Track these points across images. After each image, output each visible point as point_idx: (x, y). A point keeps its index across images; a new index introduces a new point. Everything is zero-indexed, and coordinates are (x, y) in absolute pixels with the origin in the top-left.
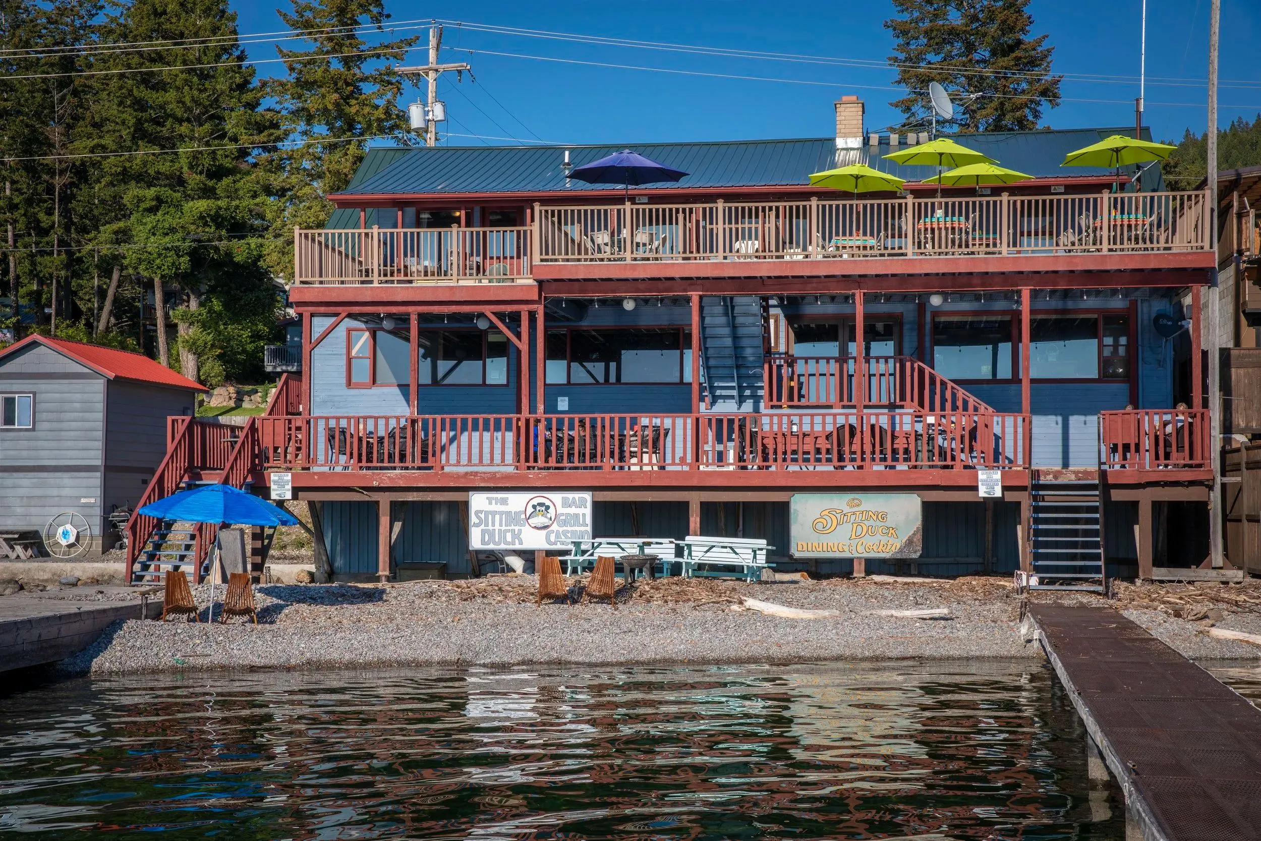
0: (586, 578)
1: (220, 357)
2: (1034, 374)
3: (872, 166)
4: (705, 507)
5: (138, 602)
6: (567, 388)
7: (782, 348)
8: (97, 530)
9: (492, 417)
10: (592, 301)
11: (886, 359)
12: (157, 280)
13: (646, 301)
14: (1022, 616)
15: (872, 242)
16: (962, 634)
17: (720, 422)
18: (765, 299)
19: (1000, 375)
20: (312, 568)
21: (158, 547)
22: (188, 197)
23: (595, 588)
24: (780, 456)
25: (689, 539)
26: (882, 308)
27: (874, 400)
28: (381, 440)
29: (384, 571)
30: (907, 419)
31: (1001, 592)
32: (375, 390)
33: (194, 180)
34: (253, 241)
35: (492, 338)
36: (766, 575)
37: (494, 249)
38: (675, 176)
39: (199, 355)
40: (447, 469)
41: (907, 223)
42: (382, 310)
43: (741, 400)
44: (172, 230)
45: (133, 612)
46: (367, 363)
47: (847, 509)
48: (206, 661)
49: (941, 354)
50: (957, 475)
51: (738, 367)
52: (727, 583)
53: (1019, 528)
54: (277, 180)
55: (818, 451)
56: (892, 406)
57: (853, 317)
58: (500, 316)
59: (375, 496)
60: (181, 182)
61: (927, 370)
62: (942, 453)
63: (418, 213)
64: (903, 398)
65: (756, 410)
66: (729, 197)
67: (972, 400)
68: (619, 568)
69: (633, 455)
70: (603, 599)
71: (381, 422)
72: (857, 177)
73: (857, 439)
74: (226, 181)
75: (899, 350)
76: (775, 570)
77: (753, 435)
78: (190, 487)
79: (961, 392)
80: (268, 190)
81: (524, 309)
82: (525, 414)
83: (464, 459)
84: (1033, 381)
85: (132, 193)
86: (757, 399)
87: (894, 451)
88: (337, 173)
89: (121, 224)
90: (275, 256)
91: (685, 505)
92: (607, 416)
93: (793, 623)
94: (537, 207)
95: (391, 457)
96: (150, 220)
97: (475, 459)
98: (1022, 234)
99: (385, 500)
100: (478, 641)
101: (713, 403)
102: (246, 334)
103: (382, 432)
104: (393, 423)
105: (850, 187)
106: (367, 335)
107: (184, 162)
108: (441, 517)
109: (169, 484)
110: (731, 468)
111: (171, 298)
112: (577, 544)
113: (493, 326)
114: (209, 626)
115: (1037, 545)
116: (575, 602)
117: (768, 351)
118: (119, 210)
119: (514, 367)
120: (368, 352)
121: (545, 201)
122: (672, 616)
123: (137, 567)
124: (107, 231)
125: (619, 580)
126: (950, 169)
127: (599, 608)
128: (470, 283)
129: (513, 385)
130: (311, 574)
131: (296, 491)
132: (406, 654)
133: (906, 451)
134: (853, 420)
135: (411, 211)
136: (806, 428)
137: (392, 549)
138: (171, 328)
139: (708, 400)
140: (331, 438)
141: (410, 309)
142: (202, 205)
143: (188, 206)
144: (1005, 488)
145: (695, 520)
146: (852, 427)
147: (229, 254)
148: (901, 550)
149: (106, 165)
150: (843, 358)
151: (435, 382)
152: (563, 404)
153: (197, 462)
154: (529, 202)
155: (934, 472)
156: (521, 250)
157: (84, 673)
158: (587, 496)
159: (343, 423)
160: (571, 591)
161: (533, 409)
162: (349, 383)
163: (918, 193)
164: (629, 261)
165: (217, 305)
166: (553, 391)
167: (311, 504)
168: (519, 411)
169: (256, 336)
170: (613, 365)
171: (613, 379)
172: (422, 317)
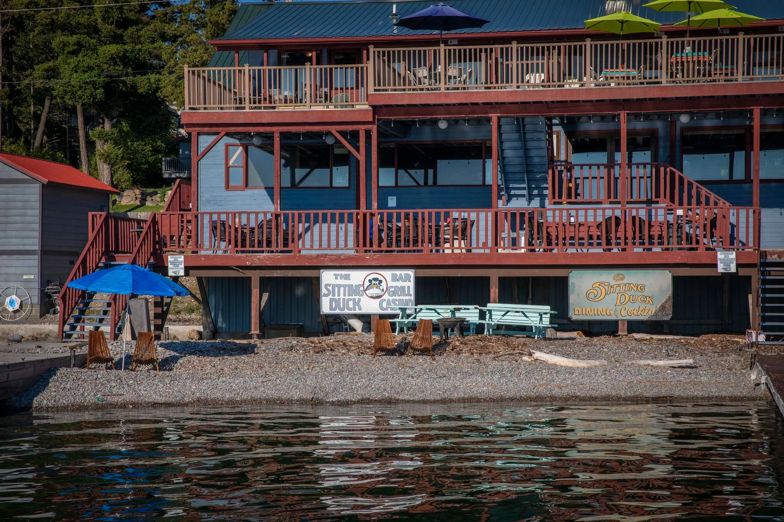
0: (410, 336)
1: (128, 167)
2: (763, 175)
3: (634, 13)
4: (502, 280)
5: (68, 354)
6: (395, 189)
7: (563, 157)
8: (36, 300)
9: (337, 212)
10: (414, 122)
11: (645, 165)
12: (79, 107)
13: (457, 121)
14: (752, 366)
15: (634, 73)
16: (704, 379)
17: (514, 215)
18: (550, 119)
19: (735, 178)
20: (201, 328)
21: (82, 312)
22: (102, 43)
23: (417, 344)
24: (561, 241)
25: (490, 306)
26: (640, 125)
27: (635, 198)
28: (252, 230)
29: (255, 331)
30: (661, 212)
31: (735, 346)
32: (248, 192)
33: (106, 29)
34: (153, 77)
35: (337, 151)
36: (550, 333)
37: (338, 82)
38: (479, 23)
39: (112, 165)
40: (303, 252)
41: (662, 58)
42: (252, 130)
43: (531, 198)
44: (90, 68)
45: (64, 362)
46: (241, 171)
47: (613, 282)
48: (120, 399)
49: (688, 161)
50: (701, 256)
51: (528, 172)
52: (520, 339)
53: (750, 297)
54: (171, 29)
55: (591, 237)
56: (649, 202)
57: (618, 132)
58: (344, 134)
59: (248, 273)
60: (96, 30)
61: (677, 173)
62: (689, 239)
63: (279, 54)
64: (658, 195)
65: (542, 205)
66: (521, 39)
67: (713, 197)
68: (435, 327)
69: (446, 241)
70: (424, 352)
71: (253, 216)
72: (622, 22)
73: (621, 228)
74: (131, 30)
75: (655, 158)
76: (557, 330)
77: (540, 225)
78: (107, 266)
79: (704, 191)
80: (163, 37)
81: (362, 128)
82: (363, 209)
83: (316, 245)
84: (762, 181)
85: (58, 39)
86: (543, 197)
87: (651, 237)
88: (216, 24)
89: (51, 64)
90: (169, 88)
91: (486, 280)
92: (426, 211)
93: (570, 371)
94: (372, 49)
95: (260, 243)
96: (73, 60)
97: (325, 245)
98: (754, 65)
99: (255, 276)
100: (326, 383)
101: (509, 200)
102: (148, 148)
103: (253, 224)
104: (261, 217)
105: (618, 31)
106: (240, 149)
107: (98, 15)
108: (300, 291)
109: (91, 264)
110: (523, 251)
111: (90, 121)
112: (403, 310)
113: (338, 142)
114: (122, 372)
115: (764, 309)
116: (402, 354)
117: (551, 159)
118: (51, 54)
119: (354, 174)
120: (242, 163)
121: (377, 44)
122: (476, 365)
123: (67, 328)
124: (40, 69)
125: (436, 337)
126: (697, 14)
127: (421, 359)
128: (320, 108)
129: (353, 187)
130: (200, 333)
131: (187, 270)
132: (272, 393)
133: (660, 237)
134: (618, 213)
135: (274, 53)
136: (581, 219)
137: (261, 314)
138: (91, 145)
139: (505, 198)
140: (214, 228)
141: (274, 129)
142: (113, 49)
143: (102, 49)
144: (738, 266)
145: (494, 291)
146: (617, 218)
147: (134, 87)
148: (656, 314)
149: (38, 17)
150: (610, 165)
151: (294, 185)
152: (392, 202)
153: (112, 247)
154: (365, 45)
155: (683, 253)
156: (359, 83)
157: (28, 407)
158: (411, 273)
159: (223, 217)
160: (399, 346)
161: (369, 206)
162: (227, 187)
163: (671, 34)
164: (443, 90)
165: (125, 126)
166: (384, 192)
167: (199, 280)
168: (358, 207)
169: (156, 151)
170: (431, 172)
171: (430, 182)
172: (283, 135)
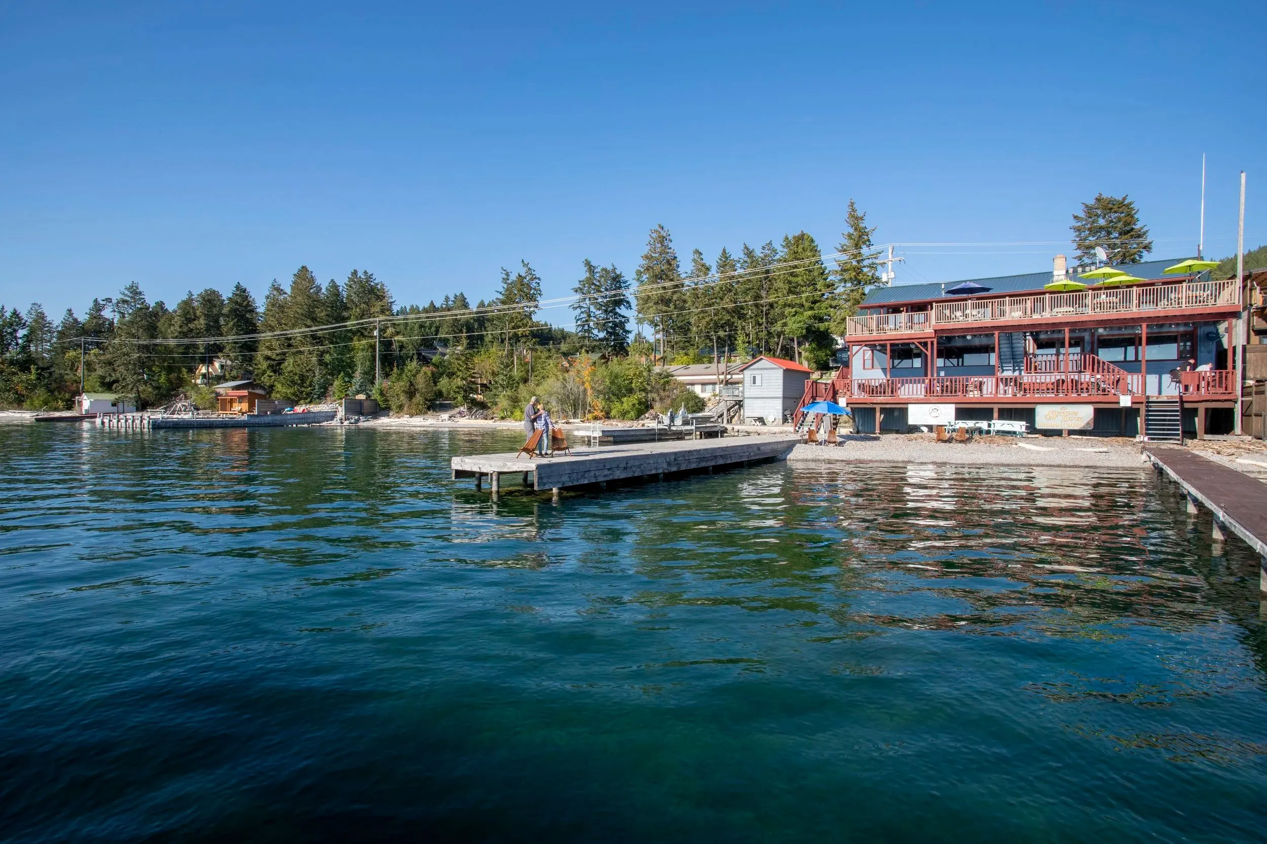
0: (954, 434)
1: (815, 362)
2: (1147, 358)
3: (1071, 279)
4: (1000, 410)
5: (800, 438)
6: (944, 368)
7: (1031, 351)
8: (781, 417)
9: (917, 378)
10: (954, 337)
11: (1078, 354)
12: (795, 338)
13: (975, 336)
14: (1142, 453)
15: (1071, 309)
16: (1114, 458)
17: (1006, 379)
18: (1025, 333)
19: (1128, 359)
20: (852, 430)
21: (803, 422)
22: (805, 311)
23: (958, 438)
24: (1032, 391)
25: (993, 421)
26: (1077, 334)
27: (1070, 370)
28: (877, 387)
29: (877, 431)
30: (1088, 377)
31: (1130, 443)
32: (873, 370)
33: (807, 305)
34: (827, 324)
35: (915, 351)
36: (1025, 435)
37: (916, 320)
38: (988, 290)
39: (808, 361)
40: (901, 397)
41: (1088, 301)
42: (877, 343)
43: (1014, 370)
44: (800, 322)
45: (799, 442)
46: (870, 361)
47: (1060, 411)
48: (823, 458)
49: (1101, 352)
50: (1110, 398)
51: (1013, 359)
52: (1009, 438)
53: (1139, 419)
54: (834, 303)
55: (1048, 389)
56: (1080, 372)
57: (1064, 338)
58: (920, 343)
59: (874, 406)
60: (803, 306)
61: (1096, 357)
62: (1104, 390)
63: (888, 309)
64: (1085, 368)
65: (1020, 374)
66: (1010, 296)
67: (1116, 369)
68: (967, 431)
69: (971, 391)
70: (962, 441)
71: (877, 381)
72: (1065, 285)
73: (1065, 385)
74: (817, 304)
75: (1083, 350)
76: (1028, 433)
77: (1020, 384)
78: (813, 403)
79: (1112, 366)
80: (831, 307)
81: (929, 341)
82: (929, 377)
83: (907, 393)
84: (1147, 361)
85: (787, 310)
86: (1020, 370)
87: (1082, 389)
88: (855, 299)
89: (784, 321)
90: (834, 328)
91: (992, 409)
92: (961, 377)
93: (1038, 452)
94: (934, 304)
95: (880, 393)
96: (793, 319)
97: (911, 393)
98: (1143, 303)
99: (878, 407)
100: (915, 455)
101: (1002, 372)
102: (824, 354)
103: (877, 385)
104: (881, 381)
105: (1062, 289)
106: (870, 352)
107: (804, 300)
108: (896, 414)
109: (806, 402)
110: (1010, 396)
111: (799, 344)
112: (950, 423)
113: (917, 347)
114: (823, 446)
115: (1147, 425)
116: (950, 442)
117: (1026, 352)
118: (783, 316)
119: (924, 361)
120: (870, 358)
121: (937, 302)
122: (989, 449)
123: (797, 428)
124: (779, 323)
125: (967, 436)
126: (1108, 279)
127: (960, 445)
128: (909, 332)
129: (923, 367)
130: (851, 432)
131: (848, 404)
132: (890, 458)
133: (1087, 389)
134: (1063, 377)
135: (886, 309)
136: (1043, 381)
137: (880, 423)
138: (800, 353)
139: (1001, 371)
140: (859, 386)
141: (887, 342)
142: (810, 313)
143: (805, 313)
144: (1133, 403)
145: (996, 415)
146: (1063, 380)
147: (818, 328)
148: (1084, 427)
149: (779, 302)
150: (1058, 354)
151: (893, 367)
152: (942, 374)
153: (815, 395)
154: (931, 303)
155: (1100, 396)
156: (927, 319)
157: (785, 459)
158: (953, 407)
159: (863, 382)
160: (949, 439)
161: (932, 375)
162: (864, 368)
163: (1094, 289)
164: (970, 321)
165: (814, 345)
166: (939, 369)
167: (851, 408)
168: (926, 375)
169: (827, 355)
170: (960, 360)
171: (960, 364)
172: (891, 345)
